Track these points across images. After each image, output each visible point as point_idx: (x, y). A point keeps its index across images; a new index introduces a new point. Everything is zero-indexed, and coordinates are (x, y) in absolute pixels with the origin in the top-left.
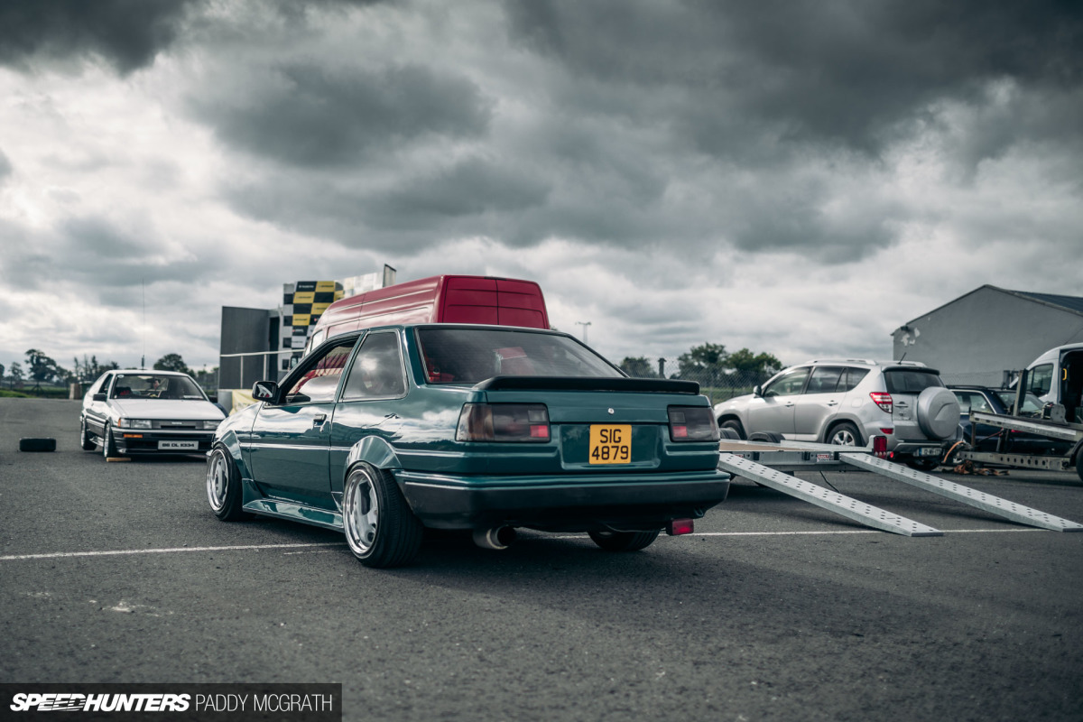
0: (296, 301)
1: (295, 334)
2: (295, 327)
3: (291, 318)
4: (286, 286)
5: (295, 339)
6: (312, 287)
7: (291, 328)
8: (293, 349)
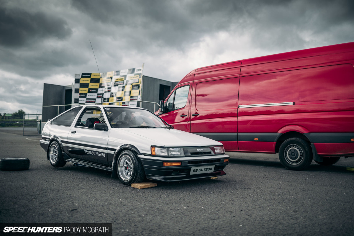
0: (81, 82)
1: (80, 97)
2: (80, 94)
3: (79, 89)
4: (76, 75)
5: (80, 99)
6: (89, 76)
7: (78, 94)
8: (79, 103)
